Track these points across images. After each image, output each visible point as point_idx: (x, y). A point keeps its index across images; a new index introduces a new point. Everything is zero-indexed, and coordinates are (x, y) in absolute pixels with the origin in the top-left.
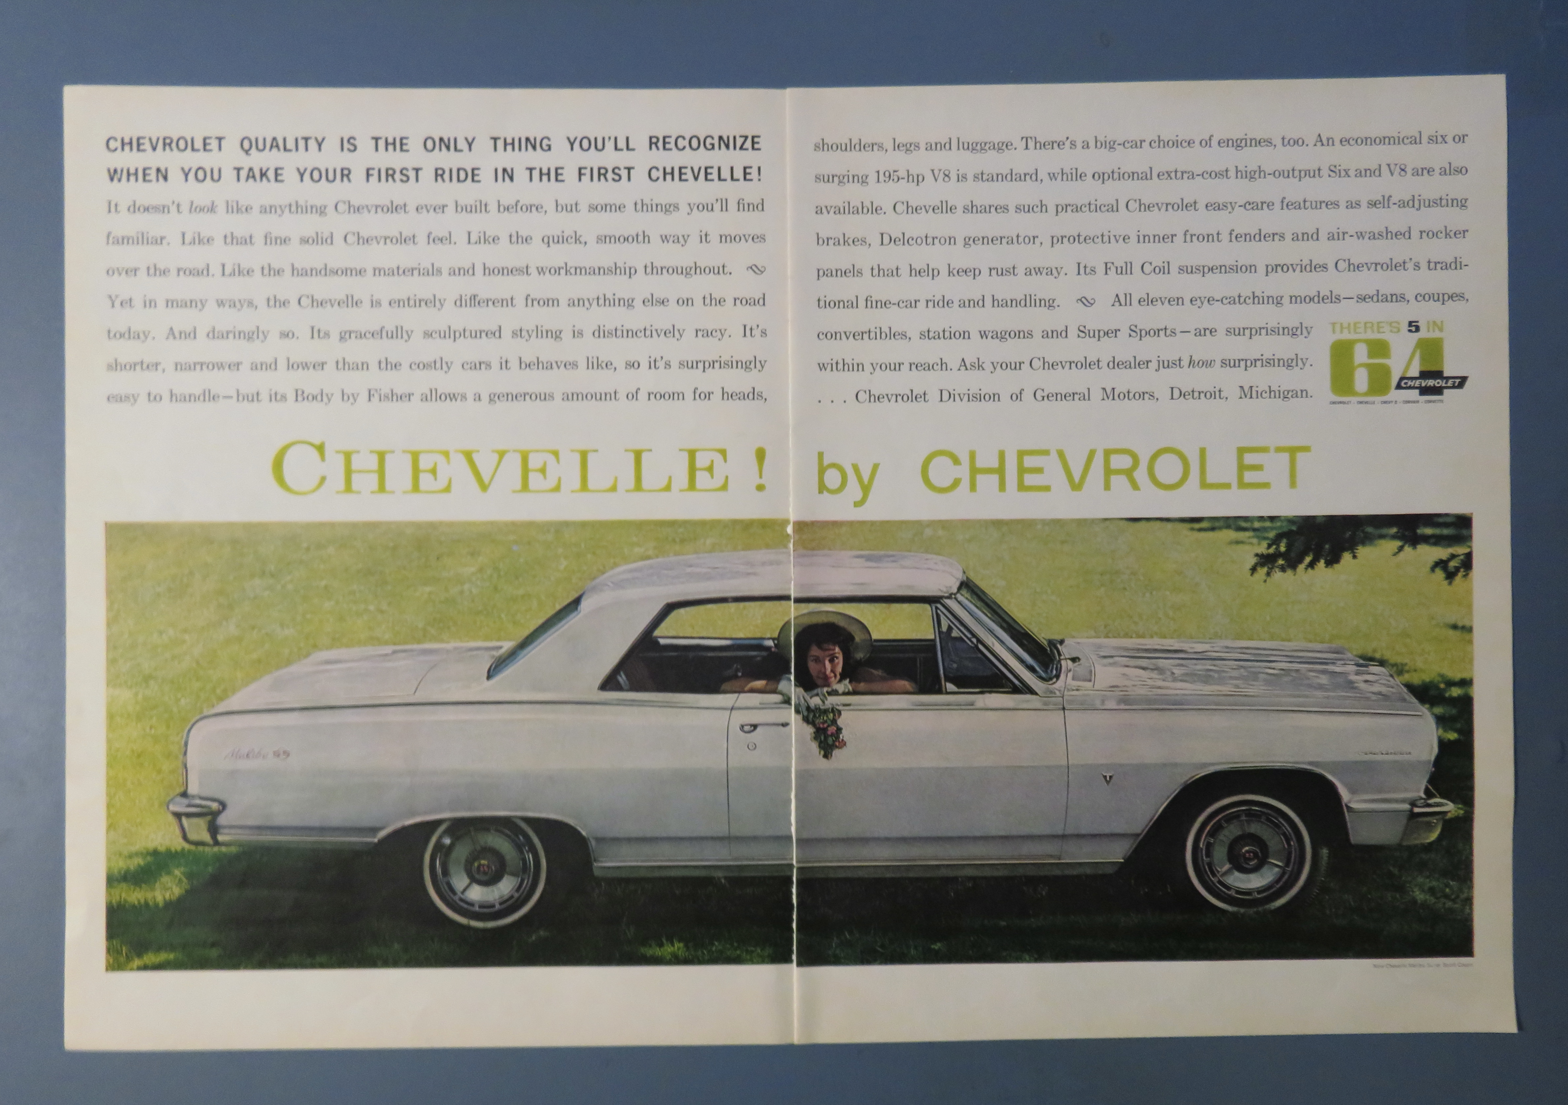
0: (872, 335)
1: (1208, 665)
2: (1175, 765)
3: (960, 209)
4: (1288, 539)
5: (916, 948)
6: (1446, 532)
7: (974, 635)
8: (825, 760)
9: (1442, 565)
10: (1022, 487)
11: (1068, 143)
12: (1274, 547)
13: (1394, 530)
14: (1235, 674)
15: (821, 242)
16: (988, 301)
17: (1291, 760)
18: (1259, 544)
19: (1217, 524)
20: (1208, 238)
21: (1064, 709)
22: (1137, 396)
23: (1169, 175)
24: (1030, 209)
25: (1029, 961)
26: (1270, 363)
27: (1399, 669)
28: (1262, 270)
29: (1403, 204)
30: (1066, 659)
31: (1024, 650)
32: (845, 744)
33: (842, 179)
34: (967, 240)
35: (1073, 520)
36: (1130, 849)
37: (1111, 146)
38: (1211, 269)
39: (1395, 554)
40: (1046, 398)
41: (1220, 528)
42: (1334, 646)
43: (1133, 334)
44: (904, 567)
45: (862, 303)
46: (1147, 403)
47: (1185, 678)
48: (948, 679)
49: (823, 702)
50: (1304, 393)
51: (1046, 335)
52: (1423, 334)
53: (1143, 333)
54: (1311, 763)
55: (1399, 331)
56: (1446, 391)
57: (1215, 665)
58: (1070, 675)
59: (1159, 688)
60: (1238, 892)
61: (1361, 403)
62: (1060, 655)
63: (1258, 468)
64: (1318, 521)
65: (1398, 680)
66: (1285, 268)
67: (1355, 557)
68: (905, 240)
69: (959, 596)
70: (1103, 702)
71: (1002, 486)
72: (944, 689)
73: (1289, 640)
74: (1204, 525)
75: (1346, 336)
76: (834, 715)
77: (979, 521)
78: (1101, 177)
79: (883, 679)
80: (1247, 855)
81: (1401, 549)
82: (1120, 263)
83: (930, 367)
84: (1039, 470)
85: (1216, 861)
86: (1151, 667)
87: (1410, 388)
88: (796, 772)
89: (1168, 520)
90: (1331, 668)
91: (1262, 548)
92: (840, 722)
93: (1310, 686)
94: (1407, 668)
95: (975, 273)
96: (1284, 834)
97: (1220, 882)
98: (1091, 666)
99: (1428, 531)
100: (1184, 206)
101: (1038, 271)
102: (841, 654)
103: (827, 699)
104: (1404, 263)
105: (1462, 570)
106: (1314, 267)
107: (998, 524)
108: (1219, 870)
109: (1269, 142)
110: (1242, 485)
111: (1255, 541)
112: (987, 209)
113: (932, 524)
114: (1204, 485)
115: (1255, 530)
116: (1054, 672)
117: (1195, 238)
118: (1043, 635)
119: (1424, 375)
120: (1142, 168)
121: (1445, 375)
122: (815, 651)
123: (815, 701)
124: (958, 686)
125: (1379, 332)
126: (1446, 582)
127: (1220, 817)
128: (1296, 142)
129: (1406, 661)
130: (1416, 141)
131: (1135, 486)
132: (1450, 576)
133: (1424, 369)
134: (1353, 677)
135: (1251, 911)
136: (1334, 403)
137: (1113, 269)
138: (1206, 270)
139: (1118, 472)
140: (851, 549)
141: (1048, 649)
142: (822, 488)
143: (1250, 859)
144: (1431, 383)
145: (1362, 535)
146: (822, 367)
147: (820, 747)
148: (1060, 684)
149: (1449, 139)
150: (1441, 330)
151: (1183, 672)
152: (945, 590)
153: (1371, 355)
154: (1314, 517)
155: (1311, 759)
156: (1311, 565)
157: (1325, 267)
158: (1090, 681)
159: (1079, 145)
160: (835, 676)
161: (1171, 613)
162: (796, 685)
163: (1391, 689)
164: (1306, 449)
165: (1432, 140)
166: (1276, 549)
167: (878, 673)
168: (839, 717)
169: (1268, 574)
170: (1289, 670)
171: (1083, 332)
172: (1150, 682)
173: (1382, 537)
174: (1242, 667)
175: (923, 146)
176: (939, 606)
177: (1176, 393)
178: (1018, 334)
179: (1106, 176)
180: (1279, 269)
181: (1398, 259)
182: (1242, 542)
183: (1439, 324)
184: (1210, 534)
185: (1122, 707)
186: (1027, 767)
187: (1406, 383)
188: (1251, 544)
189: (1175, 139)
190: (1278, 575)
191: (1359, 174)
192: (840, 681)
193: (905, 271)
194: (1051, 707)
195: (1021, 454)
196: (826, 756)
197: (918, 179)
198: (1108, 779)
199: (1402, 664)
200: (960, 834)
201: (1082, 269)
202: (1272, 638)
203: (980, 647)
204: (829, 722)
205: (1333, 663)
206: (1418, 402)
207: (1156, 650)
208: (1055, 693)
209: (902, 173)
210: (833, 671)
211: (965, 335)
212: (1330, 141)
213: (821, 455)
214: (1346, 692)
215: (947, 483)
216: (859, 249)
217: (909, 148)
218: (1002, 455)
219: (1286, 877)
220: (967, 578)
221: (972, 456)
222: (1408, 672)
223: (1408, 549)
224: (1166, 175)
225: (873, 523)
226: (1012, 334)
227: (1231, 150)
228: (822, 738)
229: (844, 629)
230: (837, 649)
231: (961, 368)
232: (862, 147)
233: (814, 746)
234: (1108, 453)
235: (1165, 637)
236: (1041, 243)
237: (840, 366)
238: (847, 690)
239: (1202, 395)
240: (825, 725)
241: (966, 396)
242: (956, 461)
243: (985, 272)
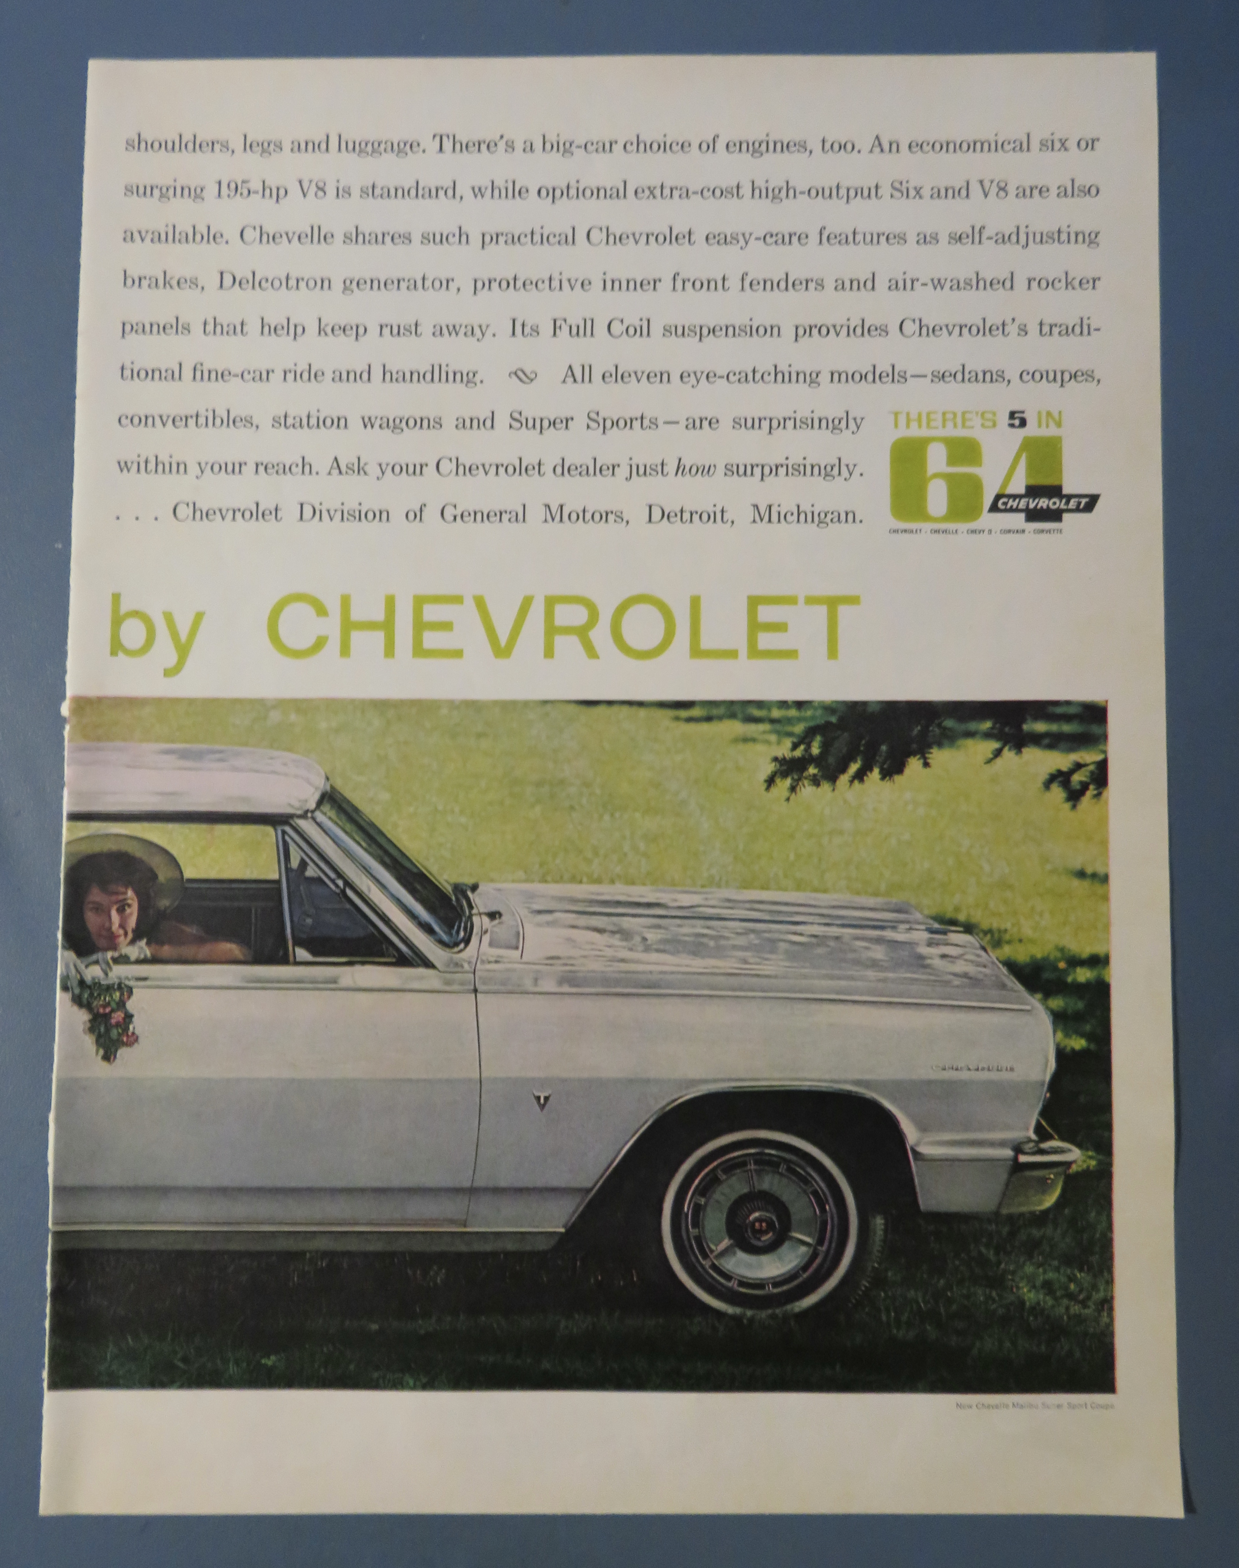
0: (202, 420)
1: (699, 927)
2: (648, 1081)
3: (339, 238)
4: (823, 735)
5: (237, 1363)
6: (1066, 728)
7: (340, 875)
8: (105, 1064)
9: (1060, 779)
10: (419, 651)
11: (502, 145)
12: (802, 747)
13: (987, 725)
14: (741, 941)
15: (129, 282)
16: (377, 373)
17: (827, 1077)
18: (779, 743)
19: (715, 712)
20: (708, 284)
21: (475, 991)
22: (597, 517)
23: (652, 193)
24: (444, 239)
25: (414, 1388)
26: (800, 470)
27: (996, 939)
28: (788, 332)
29: (1003, 239)
30: (480, 914)
31: (416, 899)
32: (136, 1040)
33: (165, 193)
34: (348, 282)
35: (496, 703)
36: (574, 1212)
37: (565, 148)
38: (712, 331)
39: (989, 761)
40: (459, 518)
41: (720, 718)
42: (894, 900)
43: (593, 425)
44: (235, 769)
45: (187, 373)
46: (612, 527)
47: (662, 947)
48: (298, 942)
49: (106, 974)
50: (850, 517)
51: (463, 424)
52: (1031, 430)
53: (608, 424)
54: (858, 1083)
55: (994, 425)
56: (1065, 516)
57: (708, 928)
58: (486, 939)
59: (623, 960)
60: (742, 1284)
61: (937, 531)
62: (471, 907)
63: (779, 627)
64: (870, 709)
65: (994, 955)
66: (824, 331)
67: (926, 765)
68: (256, 282)
69: (319, 816)
70: (536, 980)
71: (389, 650)
72: (291, 959)
73: (825, 891)
74: (696, 712)
75: (915, 432)
76: (122, 994)
77: (352, 701)
78: (552, 194)
79: (200, 941)
80: (757, 1225)
81: (998, 753)
82: (575, 320)
83: (286, 470)
84: (446, 626)
85: (708, 1234)
86: (611, 928)
87: (1011, 510)
88: (58, 1080)
89: (640, 704)
90: (889, 934)
91: (784, 749)
92: (130, 1005)
93: (857, 962)
94: (1007, 937)
95: (358, 331)
96: (815, 1193)
97: (714, 1267)
98: (518, 926)
99: (1040, 727)
100: (672, 238)
101: (453, 330)
102: (135, 898)
103: (111, 969)
104: (1004, 325)
105: (1092, 787)
106: (865, 330)
107: (381, 706)
108: (713, 1247)
109: (802, 146)
110: (755, 652)
111: (773, 738)
112: (379, 239)
113: (281, 704)
114: (696, 651)
115: (773, 721)
116: (462, 934)
117: (689, 285)
118: (445, 877)
119: (1033, 491)
120: (611, 180)
121: (1065, 491)
122: (96, 895)
123: (93, 972)
124: (314, 953)
125: (964, 426)
126: (1067, 806)
127: (715, 1163)
128: (842, 147)
129: (1008, 925)
130: (1022, 146)
131: (591, 651)
132: (1074, 796)
133: (1032, 482)
134: (924, 950)
135: (763, 1314)
136: (896, 531)
137: (566, 329)
138: (705, 331)
139: (567, 630)
140: (158, 740)
141: (454, 898)
142: (116, 646)
143: (762, 1232)
144: (1043, 503)
145: (937, 731)
146: (124, 466)
147: (98, 1043)
148: (471, 951)
149: (1072, 144)
150: (1059, 424)
151: (659, 937)
152: (297, 804)
153: (952, 460)
154: (865, 704)
155: (858, 1076)
156: (860, 776)
157: (884, 330)
158: (517, 948)
159: (519, 146)
160: (126, 934)
161: (642, 846)
162: (64, 947)
163: (983, 970)
164: (853, 600)
165: (1048, 145)
166: (806, 750)
167: (192, 930)
168: (129, 997)
169: (793, 789)
170: (825, 937)
171: (518, 420)
172: (609, 952)
173: (970, 734)
174: (753, 931)
175: (287, 146)
176: (288, 829)
177: (657, 514)
178: (420, 423)
179: (558, 193)
180: (815, 331)
181: (994, 319)
182: (754, 740)
183: (1057, 416)
184: (705, 727)
185: (566, 989)
186: (418, 1081)
187: (1005, 504)
188: (768, 742)
189: (661, 139)
190: (807, 790)
191: (937, 194)
192: (133, 942)
193: (253, 327)
194: (455, 987)
195: (420, 602)
196: (108, 1057)
197: (279, 194)
198: (542, 1101)
199: (999, 931)
200: (310, 1185)
201: (518, 328)
202: (799, 886)
203: (349, 892)
204: (114, 1005)
205: (894, 928)
206: (1023, 531)
207: (618, 903)
208: (462, 966)
209: (256, 185)
210: (122, 926)
211: (341, 422)
212: (894, 146)
213: (116, 598)
214: (914, 973)
215: (306, 643)
216: (188, 294)
217: (267, 148)
218: (390, 603)
219: (818, 1261)
220: (332, 787)
221: (346, 601)
222: (1009, 942)
223: (1008, 754)
224: (647, 192)
225: (191, 701)
226: (411, 423)
227: (746, 157)
228: (102, 1029)
229: (140, 861)
230: (130, 893)
231: (332, 471)
232: (197, 145)
233: (89, 1042)
234: (551, 602)
235: (633, 883)
236: (459, 290)
237: (151, 466)
238: (142, 956)
239: (696, 517)
240: (108, 1010)
241: (339, 514)
242: (321, 611)
243: (374, 330)
